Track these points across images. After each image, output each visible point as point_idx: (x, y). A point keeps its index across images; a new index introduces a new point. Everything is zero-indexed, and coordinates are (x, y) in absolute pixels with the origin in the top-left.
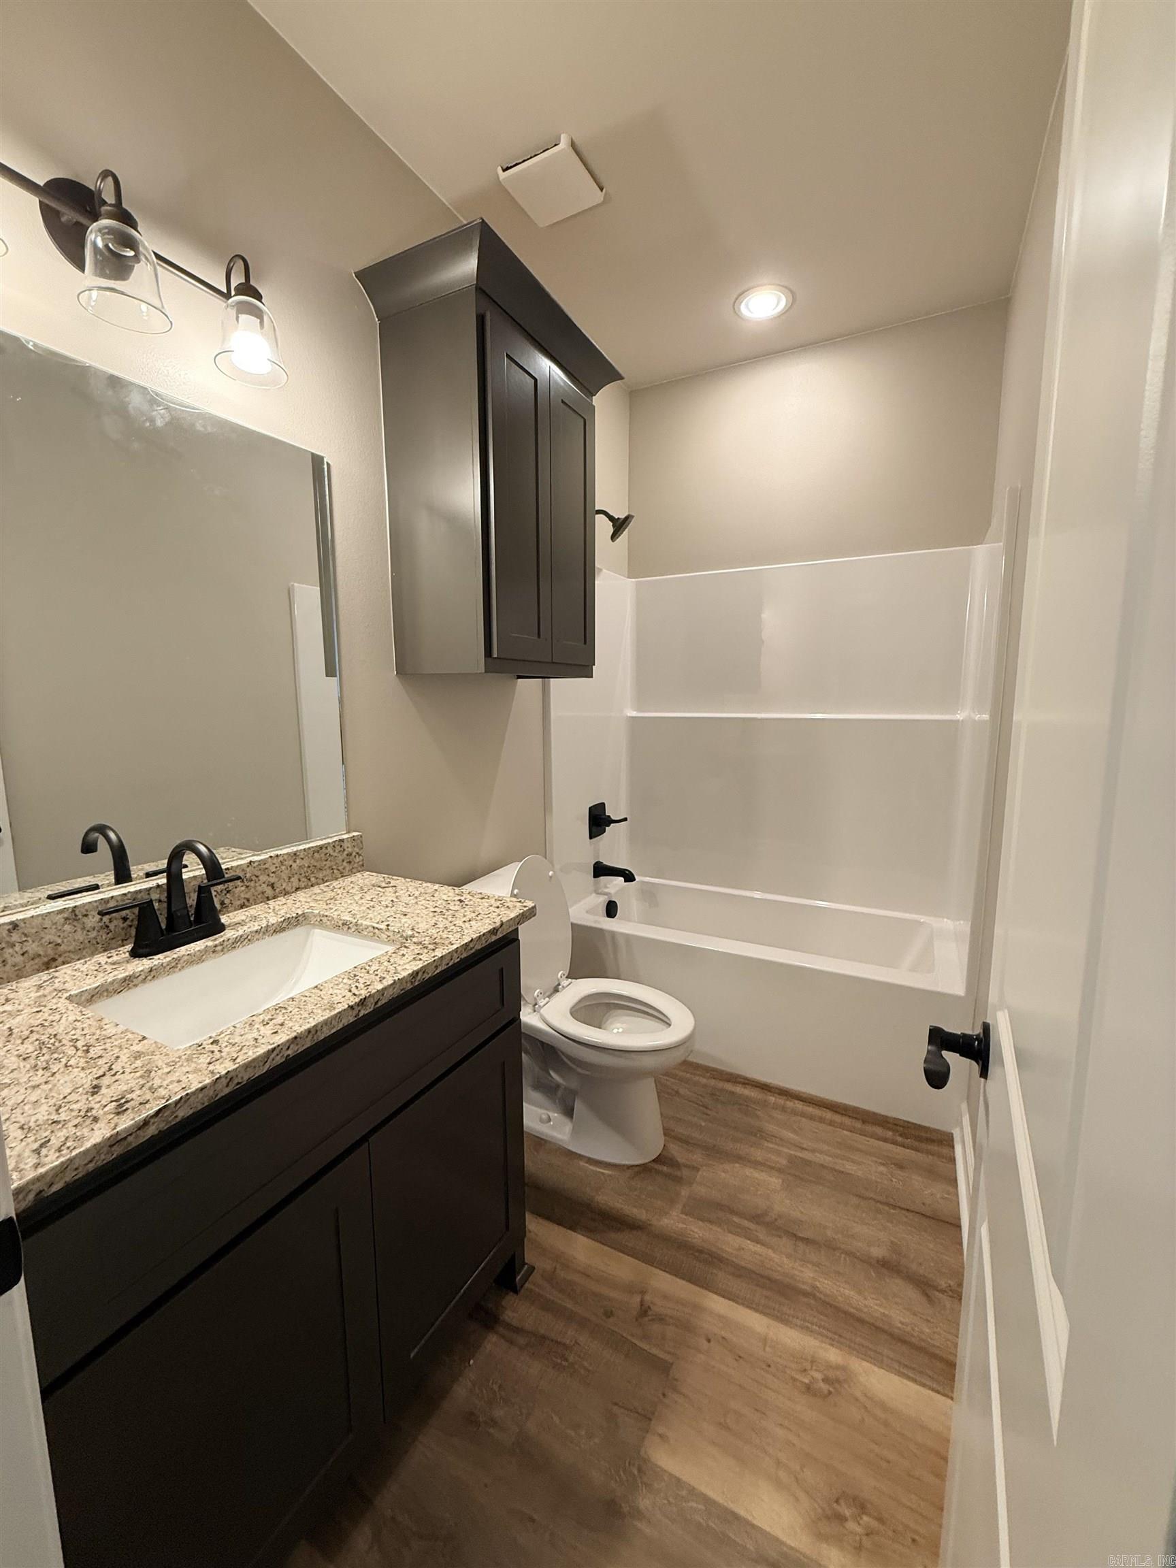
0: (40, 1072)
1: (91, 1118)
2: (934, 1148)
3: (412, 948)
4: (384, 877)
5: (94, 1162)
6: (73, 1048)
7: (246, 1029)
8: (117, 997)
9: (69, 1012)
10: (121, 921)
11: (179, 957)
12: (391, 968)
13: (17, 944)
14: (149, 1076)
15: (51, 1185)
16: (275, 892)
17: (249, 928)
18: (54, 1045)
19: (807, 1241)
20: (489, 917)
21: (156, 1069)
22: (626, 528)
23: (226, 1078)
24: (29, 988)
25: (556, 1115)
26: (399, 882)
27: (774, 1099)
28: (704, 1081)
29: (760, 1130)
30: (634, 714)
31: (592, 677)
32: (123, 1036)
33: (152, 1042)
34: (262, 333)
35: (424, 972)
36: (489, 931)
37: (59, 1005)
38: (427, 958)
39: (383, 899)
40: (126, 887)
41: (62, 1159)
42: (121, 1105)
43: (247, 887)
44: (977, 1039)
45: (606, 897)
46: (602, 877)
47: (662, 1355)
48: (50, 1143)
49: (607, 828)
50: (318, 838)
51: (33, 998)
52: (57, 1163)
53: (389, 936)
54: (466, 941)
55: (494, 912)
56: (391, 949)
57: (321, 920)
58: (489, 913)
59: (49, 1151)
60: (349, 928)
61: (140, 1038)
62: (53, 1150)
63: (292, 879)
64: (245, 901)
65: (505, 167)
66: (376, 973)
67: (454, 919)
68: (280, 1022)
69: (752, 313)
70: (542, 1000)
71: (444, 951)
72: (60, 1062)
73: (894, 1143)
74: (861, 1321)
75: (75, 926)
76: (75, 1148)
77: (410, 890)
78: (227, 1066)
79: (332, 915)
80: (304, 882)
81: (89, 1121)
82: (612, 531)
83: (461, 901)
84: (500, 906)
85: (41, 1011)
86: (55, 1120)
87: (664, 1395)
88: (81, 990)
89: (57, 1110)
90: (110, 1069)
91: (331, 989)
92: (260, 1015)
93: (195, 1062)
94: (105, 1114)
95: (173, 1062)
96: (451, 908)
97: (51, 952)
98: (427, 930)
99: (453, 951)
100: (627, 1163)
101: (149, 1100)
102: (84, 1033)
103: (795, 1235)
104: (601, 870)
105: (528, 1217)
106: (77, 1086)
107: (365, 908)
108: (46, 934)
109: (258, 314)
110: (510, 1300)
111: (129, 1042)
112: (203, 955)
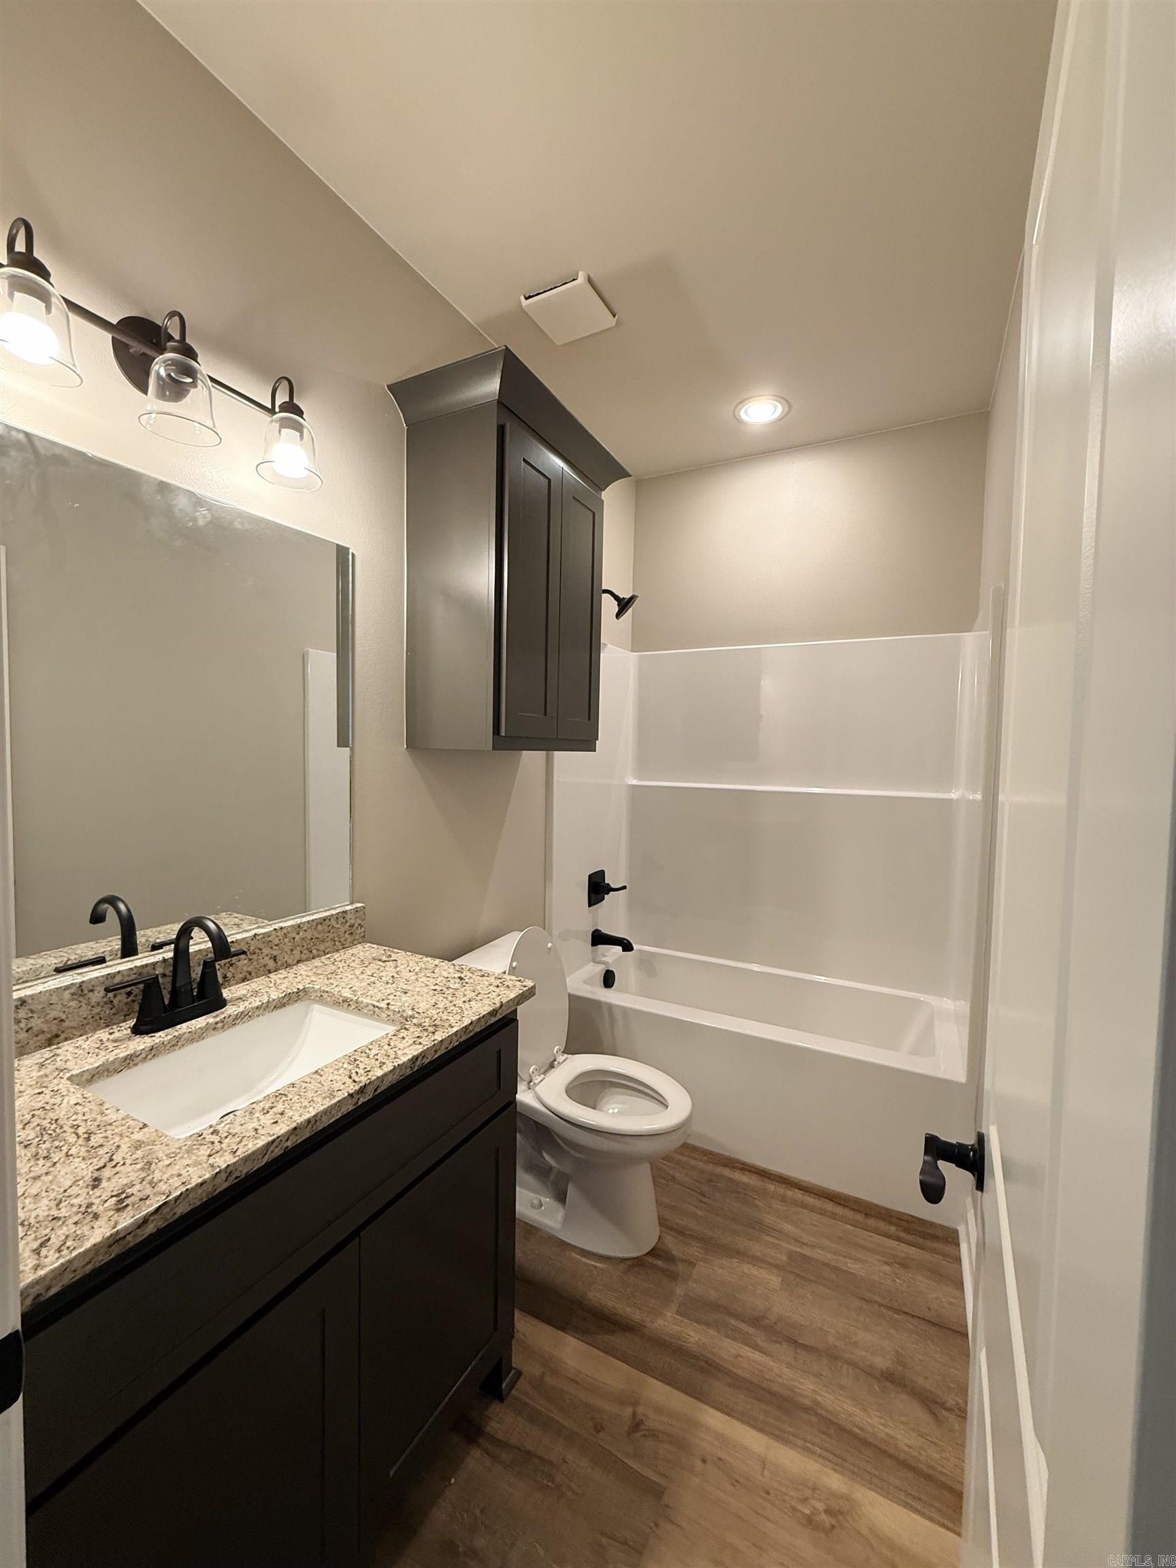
0: (41, 1162)
1: (91, 1216)
2: (938, 1245)
3: (412, 1030)
4: (385, 950)
5: (92, 1263)
6: (74, 1135)
7: (246, 1118)
8: (116, 1077)
9: (70, 1094)
10: (125, 996)
11: (180, 1035)
12: (391, 1052)
13: (23, 1021)
14: (149, 1169)
15: (49, 1289)
16: (277, 964)
17: (250, 1004)
18: (55, 1131)
19: (805, 1347)
20: (488, 997)
21: (157, 1161)
22: (630, 607)
23: (226, 1172)
24: (31, 1067)
25: (548, 1200)
26: (400, 955)
27: (773, 1187)
28: (701, 1165)
29: (760, 1222)
30: (635, 782)
31: (595, 751)
32: (124, 1122)
33: (153, 1130)
34: (301, 444)
35: (423, 1058)
36: (489, 1013)
37: (61, 1086)
38: (427, 1042)
39: (384, 974)
40: (132, 961)
41: (62, 1261)
42: (121, 1201)
43: (250, 960)
44: (972, 1150)
45: (604, 966)
46: (600, 946)
47: (655, 1477)
48: (49, 1243)
49: (606, 896)
50: (322, 910)
51: (35, 1078)
52: (56, 1265)
53: (389, 1016)
54: (466, 1024)
55: (494, 991)
56: (391, 1029)
57: (321, 996)
58: (489, 993)
59: (49, 1251)
60: (349, 1005)
61: (141, 1125)
62: (53, 1250)
63: (295, 952)
64: (247, 974)
65: (527, 296)
66: (376, 1057)
67: (454, 999)
68: (280, 1111)
69: (750, 417)
70: (537, 1077)
71: (443, 1035)
72: (61, 1150)
73: (899, 1239)
74: (866, 1443)
75: (80, 1002)
76: (74, 1248)
77: (410, 965)
78: (228, 1159)
79: (332, 991)
80: (305, 954)
81: (89, 1218)
82: (617, 610)
83: (461, 978)
84: (500, 985)
85: (42, 1093)
86: (55, 1216)
87: (656, 1525)
88: (82, 1070)
89: (58, 1205)
90: (111, 1160)
91: (331, 1075)
92: (261, 1102)
93: (195, 1154)
94: (106, 1210)
95: (173, 1153)
96: (451, 986)
97: (54, 1029)
98: (428, 1010)
99: (453, 1034)
100: (620, 1255)
101: (149, 1196)
102: (84, 1118)
103: (795, 1342)
104: (599, 939)
105: (517, 1314)
106: (78, 1178)
107: (365, 984)
108: (51, 1009)
109: (299, 428)
110: (496, 1409)
111: (129, 1130)
112: (203, 1033)
